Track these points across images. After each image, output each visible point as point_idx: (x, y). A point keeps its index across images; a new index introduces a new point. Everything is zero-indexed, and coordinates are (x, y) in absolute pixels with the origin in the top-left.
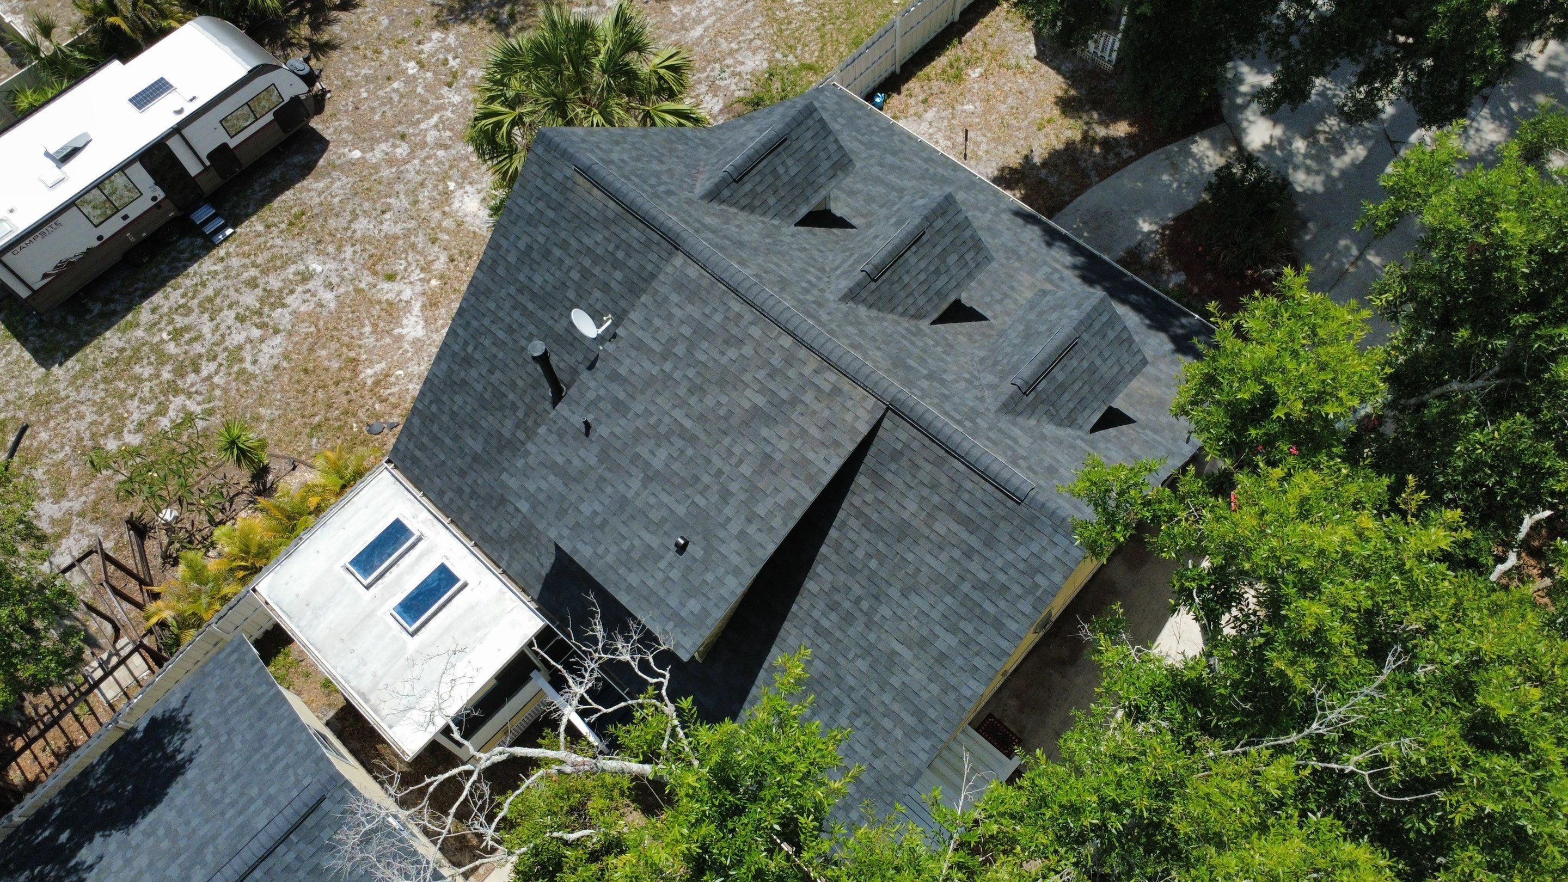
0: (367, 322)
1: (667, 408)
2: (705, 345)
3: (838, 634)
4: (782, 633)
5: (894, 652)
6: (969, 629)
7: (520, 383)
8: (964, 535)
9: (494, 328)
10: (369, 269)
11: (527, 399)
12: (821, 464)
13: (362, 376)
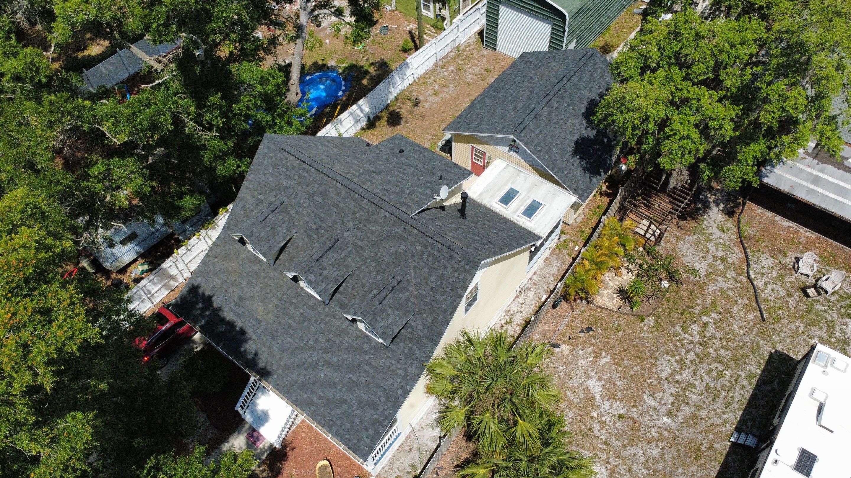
0: (621, 388)
10: (636, 421)
13: (609, 357)
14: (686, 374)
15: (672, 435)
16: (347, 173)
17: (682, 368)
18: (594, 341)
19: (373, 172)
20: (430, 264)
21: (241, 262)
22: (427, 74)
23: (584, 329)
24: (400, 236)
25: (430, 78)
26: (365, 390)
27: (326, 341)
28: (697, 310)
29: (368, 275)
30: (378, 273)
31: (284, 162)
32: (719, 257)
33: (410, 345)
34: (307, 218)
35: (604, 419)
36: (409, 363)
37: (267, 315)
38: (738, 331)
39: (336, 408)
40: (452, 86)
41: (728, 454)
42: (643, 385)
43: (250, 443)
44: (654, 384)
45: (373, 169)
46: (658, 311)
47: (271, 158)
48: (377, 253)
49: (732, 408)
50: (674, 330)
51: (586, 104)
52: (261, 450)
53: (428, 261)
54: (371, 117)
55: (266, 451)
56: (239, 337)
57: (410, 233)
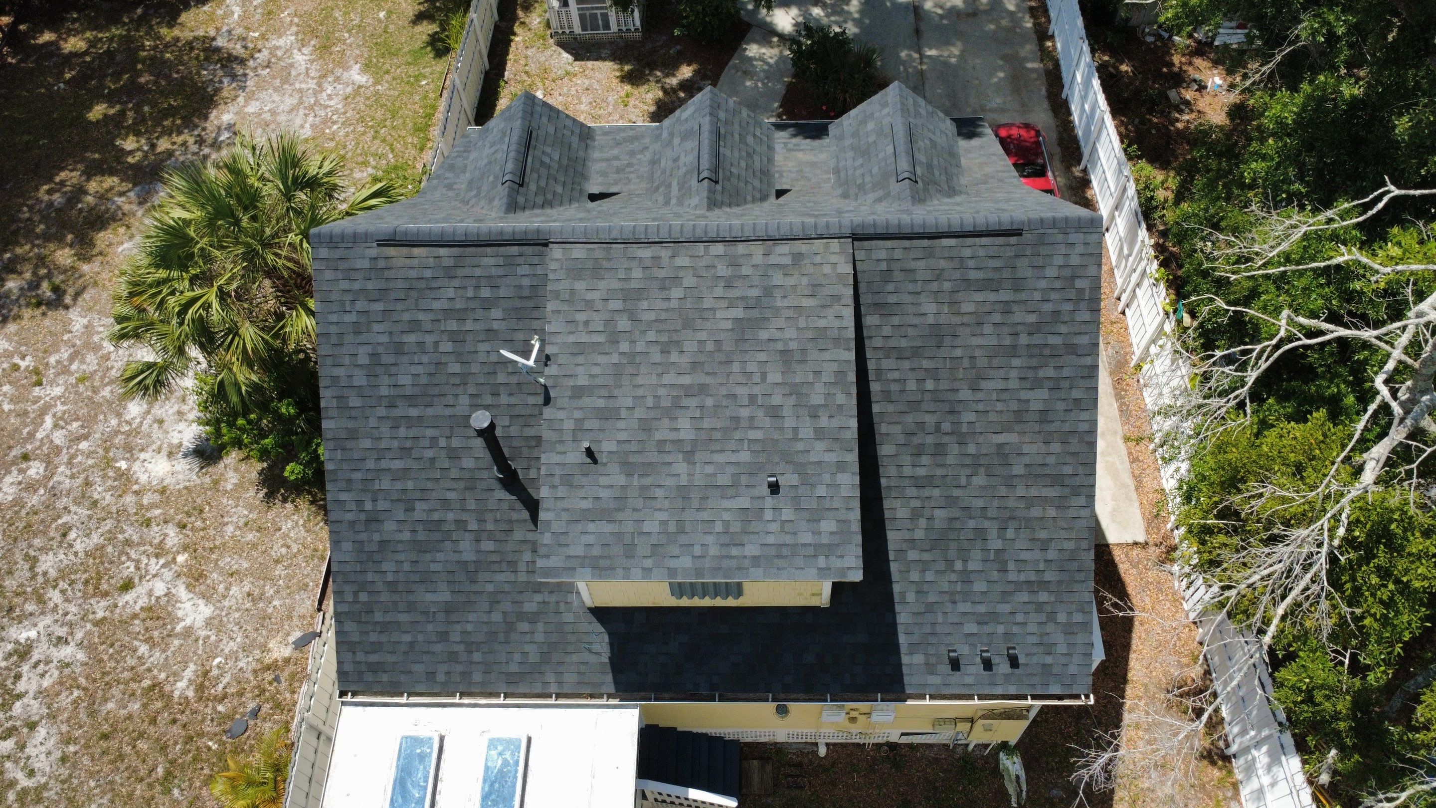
0: (136, 643)
1: (655, 382)
2: (644, 305)
3: (939, 472)
4: (887, 514)
5: (1000, 446)
6: (1050, 372)
7: (451, 495)
8: (992, 297)
9: (384, 464)
10: (94, 596)
11: (471, 505)
12: (837, 323)
13: (177, 694)
15: (17, 613)
42: (88, 677)
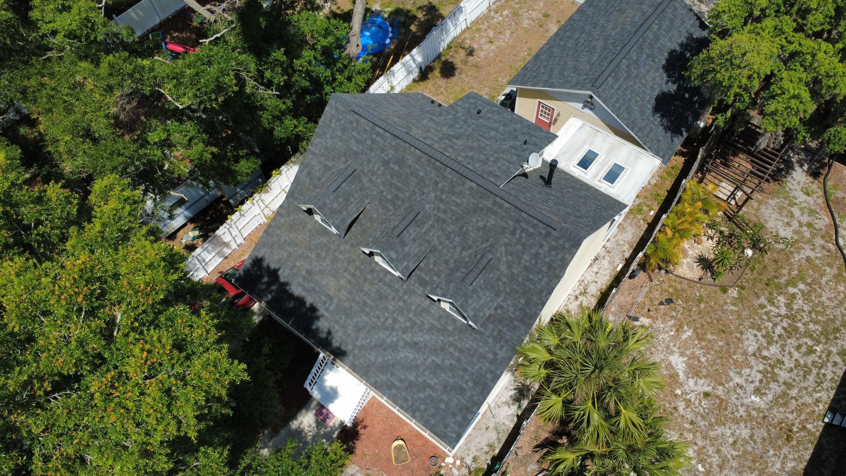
0: (706, 364)
10: (722, 400)
13: (691, 331)
14: (774, 349)
15: (761, 414)
16: (426, 138)
17: (769, 343)
18: (675, 314)
19: (451, 136)
20: (523, 240)
21: (308, 234)
22: (480, 19)
23: (664, 301)
24: (489, 210)
25: (483, 24)
26: (450, 374)
27: (406, 321)
28: (783, 280)
29: (452, 251)
30: (463, 249)
31: (355, 125)
32: (805, 223)
33: (500, 327)
34: (382, 188)
35: (688, 397)
36: (498, 346)
37: (339, 291)
38: (828, 303)
39: (419, 391)
40: (508, 33)
41: (822, 436)
42: (728, 361)
43: (320, 420)
44: (740, 360)
45: (452, 133)
46: (741, 282)
47: (339, 120)
48: (461, 228)
49: (824, 385)
50: (759, 302)
51: (666, 55)
52: (331, 428)
53: (521, 238)
54: (423, 68)
55: (337, 429)
56: (309, 314)
57: (501, 206)
